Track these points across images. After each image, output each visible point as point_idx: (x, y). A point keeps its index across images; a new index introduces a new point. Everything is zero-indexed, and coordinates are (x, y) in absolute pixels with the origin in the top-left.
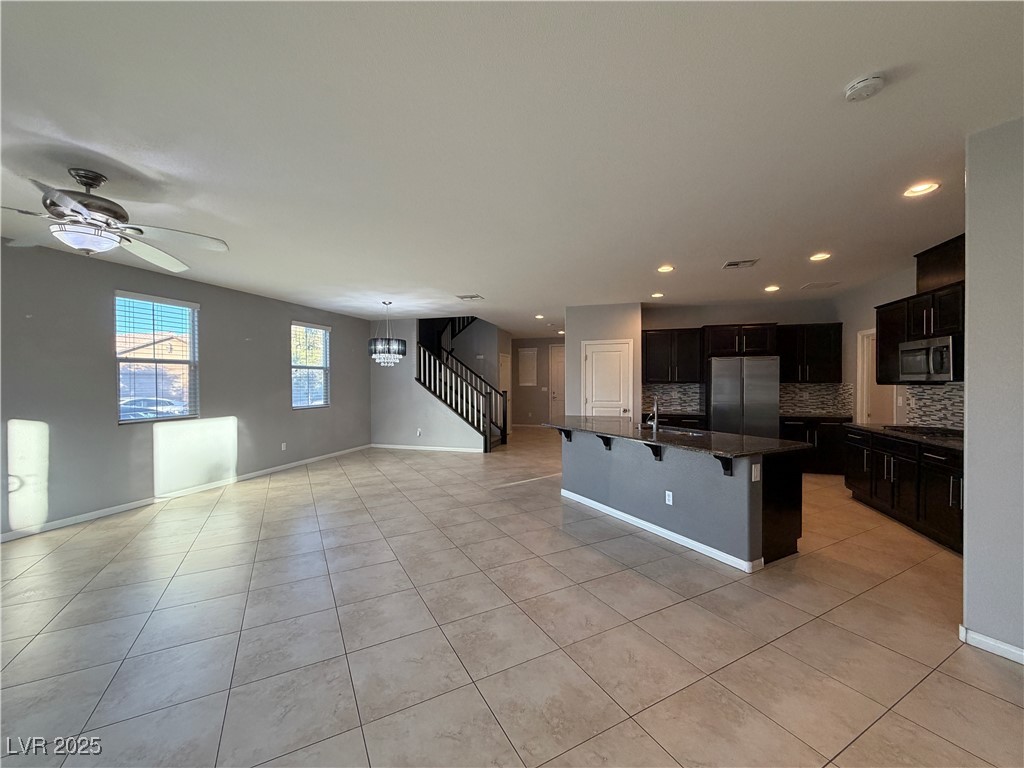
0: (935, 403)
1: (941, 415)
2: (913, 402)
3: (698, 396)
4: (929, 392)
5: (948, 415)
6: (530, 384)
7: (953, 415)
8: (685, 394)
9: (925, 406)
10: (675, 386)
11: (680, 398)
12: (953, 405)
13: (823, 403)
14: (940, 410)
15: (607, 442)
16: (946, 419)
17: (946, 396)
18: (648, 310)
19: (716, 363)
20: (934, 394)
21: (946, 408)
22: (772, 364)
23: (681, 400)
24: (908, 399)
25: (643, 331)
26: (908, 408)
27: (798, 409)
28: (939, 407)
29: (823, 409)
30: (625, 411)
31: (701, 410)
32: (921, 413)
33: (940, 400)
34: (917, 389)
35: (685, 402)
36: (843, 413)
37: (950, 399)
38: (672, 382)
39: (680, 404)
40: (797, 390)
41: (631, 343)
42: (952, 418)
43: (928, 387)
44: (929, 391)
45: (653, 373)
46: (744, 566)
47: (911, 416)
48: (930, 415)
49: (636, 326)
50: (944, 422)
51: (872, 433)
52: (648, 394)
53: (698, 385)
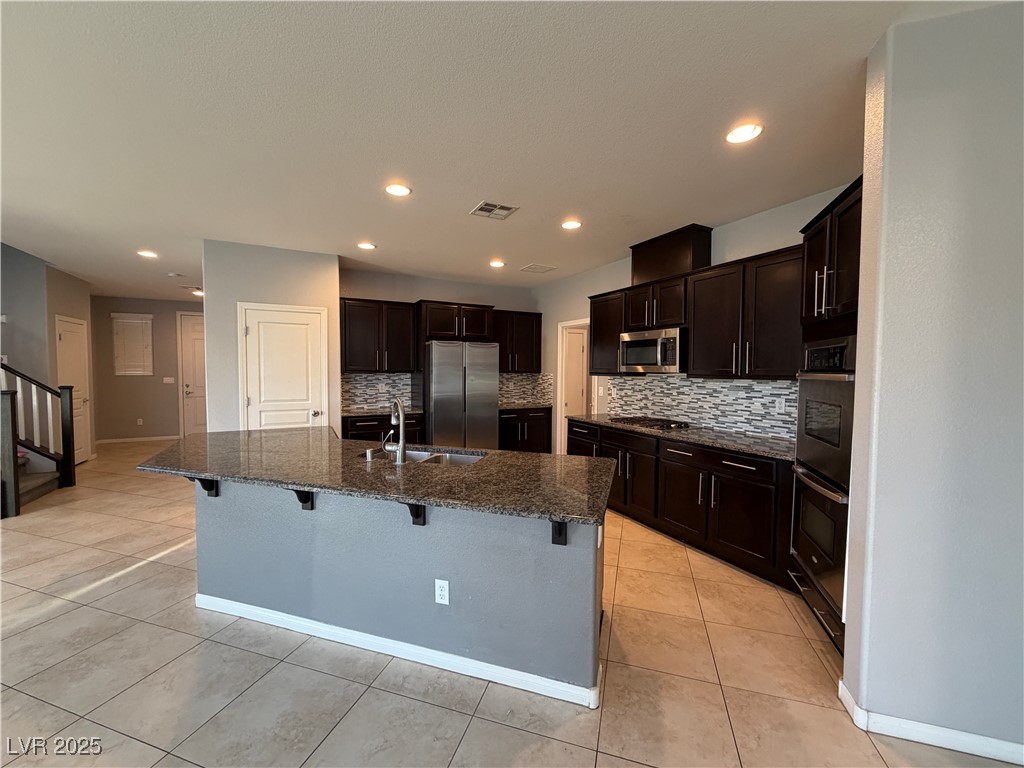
0: (636, 393)
1: (642, 404)
2: (614, 392)
3: (409, 389)
4: (631, 383)
5: (649, 405)
6: (140, 373)
7: (653, 404)
8: (393, 387)
9: (627, 395)
10: (381, 377)
11: (389, 392)
12: (654, 394)
13: (524, 392)
14: (641, 400)
15: (307, 499)
16: (647, 408)
17: (647, 386)
18: (349, 270)
19: (437, 349)
20: (636, 384)
21: (646, 398)
22: (490, 352)
23: (390, 395)
24: (609, 389)
25: (341, 298)
26: (610, 398)
27: (505, 401)
28: (639, 397)
29: (524, 399)
30: (316, 414)
31: (413, 406)
32: (623, 403)
33: (641, 391)
34: (618, 380)
35: (394, 396)
36: (542, 402)
37: (651, 390)
38: (381, 371)
39: (389, 399)
40: (505, 381)
41: (325, 314)
42: (653, 407)
43: (630, 378)
44: (630, 381)
45: (355, 362)
46: (588, 697)
47: (612, 405)
48: (630, 405)
49: (328, 290)
50: (644, 411)
51: (599, 426)
52: (347, 387)
53: (409, 375)
